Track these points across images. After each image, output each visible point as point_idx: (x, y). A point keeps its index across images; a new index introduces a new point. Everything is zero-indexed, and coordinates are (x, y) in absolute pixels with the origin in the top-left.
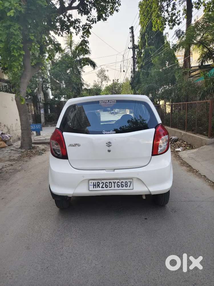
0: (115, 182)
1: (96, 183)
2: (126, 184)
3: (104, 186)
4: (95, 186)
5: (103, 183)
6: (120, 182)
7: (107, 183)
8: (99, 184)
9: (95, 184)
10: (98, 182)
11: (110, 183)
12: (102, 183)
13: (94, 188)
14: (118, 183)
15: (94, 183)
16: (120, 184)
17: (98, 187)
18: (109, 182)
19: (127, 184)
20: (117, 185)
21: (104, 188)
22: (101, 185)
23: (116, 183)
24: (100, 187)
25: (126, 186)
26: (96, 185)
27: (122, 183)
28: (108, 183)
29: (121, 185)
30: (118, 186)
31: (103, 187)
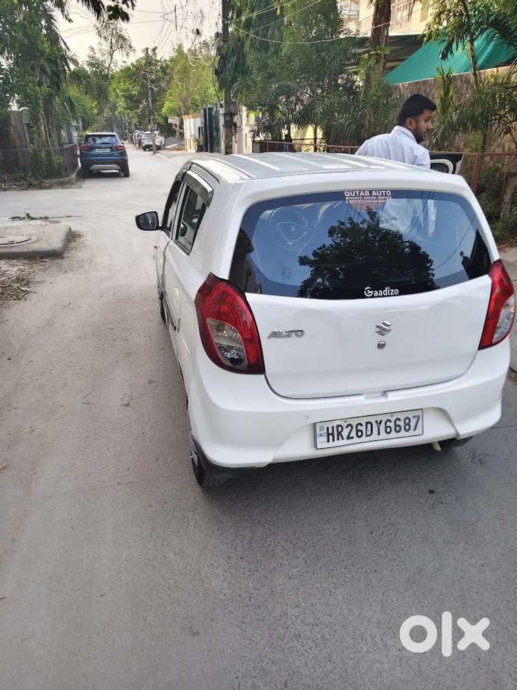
0: (381, 421)
1: (333, 427)
2: (406, 424)
3: (353, 434)
4: (331, 437)
5: (350, 428)
6: (393, 419)
7: (361, 425)
8: (340, 429)
9: (330, 431)
10: (338, 426)
11: (369, 425)
12: (347, 427)
13: (328, 441)
14: (388, 424)
15: (328, 428)
16: (392, 425)
17: (338, 439)
18: (367, 423)
19: (409, 424)
20: (386, 428)
21: (352, 438)
22: (345, 433)
23: (383, 423)
24: (343, 439)
25: (407, 427)
26: (333, 434)
27: (398, 423)
28: (364, 424)
29: (396, 425)
30: (388, 430)
31: (351, 436)
